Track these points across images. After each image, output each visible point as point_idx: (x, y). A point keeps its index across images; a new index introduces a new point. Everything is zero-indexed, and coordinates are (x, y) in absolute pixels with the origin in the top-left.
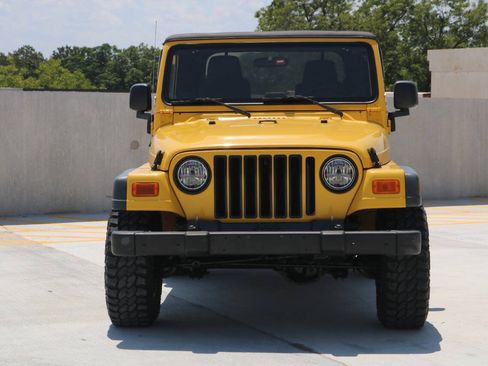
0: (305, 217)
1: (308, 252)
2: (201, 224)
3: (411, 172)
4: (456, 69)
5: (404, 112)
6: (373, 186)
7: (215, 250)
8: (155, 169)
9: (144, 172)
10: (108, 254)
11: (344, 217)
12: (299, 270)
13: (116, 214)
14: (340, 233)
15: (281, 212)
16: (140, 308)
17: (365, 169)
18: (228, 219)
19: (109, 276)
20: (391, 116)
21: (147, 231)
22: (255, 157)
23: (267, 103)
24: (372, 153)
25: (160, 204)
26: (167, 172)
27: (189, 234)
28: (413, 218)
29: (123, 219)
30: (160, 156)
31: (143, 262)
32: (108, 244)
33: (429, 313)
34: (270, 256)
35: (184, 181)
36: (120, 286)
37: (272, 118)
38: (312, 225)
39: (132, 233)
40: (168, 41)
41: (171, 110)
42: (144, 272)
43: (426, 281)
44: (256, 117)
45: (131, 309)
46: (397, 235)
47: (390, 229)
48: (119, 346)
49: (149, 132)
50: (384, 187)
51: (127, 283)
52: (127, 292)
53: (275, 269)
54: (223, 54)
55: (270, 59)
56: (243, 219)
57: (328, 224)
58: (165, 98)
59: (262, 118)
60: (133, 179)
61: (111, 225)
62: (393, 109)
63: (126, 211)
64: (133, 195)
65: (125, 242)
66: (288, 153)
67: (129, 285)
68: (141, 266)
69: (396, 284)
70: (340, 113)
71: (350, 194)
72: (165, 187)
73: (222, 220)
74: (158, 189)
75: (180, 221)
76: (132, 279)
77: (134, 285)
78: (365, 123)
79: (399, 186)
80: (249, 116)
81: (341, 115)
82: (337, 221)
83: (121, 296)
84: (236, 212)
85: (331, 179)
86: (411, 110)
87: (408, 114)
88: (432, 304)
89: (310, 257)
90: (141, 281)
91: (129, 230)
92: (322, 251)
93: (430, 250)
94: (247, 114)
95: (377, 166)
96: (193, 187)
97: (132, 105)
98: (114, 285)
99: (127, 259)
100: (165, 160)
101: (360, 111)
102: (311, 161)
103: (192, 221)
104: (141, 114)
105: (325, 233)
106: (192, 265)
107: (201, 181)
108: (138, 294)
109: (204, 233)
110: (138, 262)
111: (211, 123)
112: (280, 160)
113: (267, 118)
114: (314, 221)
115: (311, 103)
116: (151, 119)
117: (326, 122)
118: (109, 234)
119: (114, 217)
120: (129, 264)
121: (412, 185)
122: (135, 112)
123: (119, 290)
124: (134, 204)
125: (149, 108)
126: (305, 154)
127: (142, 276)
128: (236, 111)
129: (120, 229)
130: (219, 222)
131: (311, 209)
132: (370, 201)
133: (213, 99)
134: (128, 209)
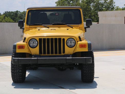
0: (62, 54)
1: (63, 63)
2: (35, 56)
3: (89, 42)
4: (105, 16)
5: (89, 27)
6: (80, 46)
7: (39, 63)
8: (24, 42)
9: (21, 43)
10: (12, 64)
11: (72, 54)
12: (61, 68)
13: (14, 53)
14: (71, 58)
15: (56, 53)
16: (20, 78)
17: (77, 42)
18: (43, 55)
19: (12, 69)
20: (85, 28)
21: (22, 58)
22: (49, 38)
23: (53, 25)
24: (79, 37)
25: (25, 51)
26: (27, 42)
27: (32, 58)
28: (90, 54)
29: (16, 55)
30: (25, 38)
31: (21, 66)
32: (12, 61)
33: (94, 78)
34: (53, 64)
35: (31, 45)
36: (15, 72)
37: (54, 29)
38: (64, 56)
39: (18, 58)
40: (28, 9)
41: (29, 27)
42: (21, 68)
43: (93, 70)
44: (50, 28)
45: (18, 78)
46: (86, 58)
47: (84, 57)
48: (14, 88)
49: (23, 32)
50: (82, 46)
51: (17, 71)
52: (17, 74)
53: (55, 67)
54: (43, 12)
55: (54, 13)
56: (46, 55)
57: (68, 56)
58: (27, 24)
59: (52, 29)
60: (18, 44)
61: (13, 56)
62: (86, 26)
63: (16, 53)
64: (18, 49)
65: (16, 61)
66: (58, 37)
67: (17, 72)
68: (20, 67)
69: (86, 71)
70: (72, 27)
71: (74, 48)
72: (26, 46)
73: (41, 55)
74: (24, 47)
75: (30, 55)
76: (18, 70)
77: (18, 72)
78: (79, 30)
79: (86, 46)
80: (49, 28)
81: (72, 28)
82: (70, 55)
83: (15, 75)
84: (45, 53)
85: (69, 44)
86: (90, 26)
87: (90, 27)
88: (95, 76)
89: (64, 64)
90: (20, 71)
91: (17, 57)
92: (67, 63)
93: (94, 62)
94: (48, 28)
95: (81, 41)
96: (34, 46)
97: (19, 26)
98: (13, 72)
99: (16, 65)
100: (26, 40)
101: (77, 27)
102: (64, 39)
103: (33, 55)
104: (21, 28)
105: (67, 58)
106: (33, 67)
107: (36, 45)
108: (19, 74)
109: (36, 58)
110: (19, 66)
111: (38, 30)
112: (56, 39)
113: (53, 29)
114: (65, 55)
115: (65, 25)
116: (23, 29)
117: (68, 29)
118: (12, 59)
119: (13, 54)
120: (17, 66)
121: (90, 45)
122: (20, 27)
123: (14, 73)
124: (18, 51)
125: (23, 26)
126: (62, 38)
127: (20, 69)
128: (45, 27)
129: (15, 57)
130: (40, 55)
131: (64, 52)
132: (79, 50)
133: (40, 24)
134: (17, 52)
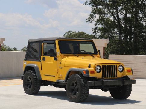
0: (116, 77)
6: (127, 71)
8: (90, 68)
17: (124, 68)
26: (94, 68)
30: (90, 65)
39: (94, 81)
41: (63, 55)
60: (90, 70)
64: (91, 73)
70: (93, 56)
71: (122, 72)
74: (94, 72)
79: (131, 71)
84: (105, 77)
100: (92, 66)
101: (96, 56)
102: (117, 66)
104: (51, 56)
107: (99, 70)
114: (117, 78)
134: (90, 76)
